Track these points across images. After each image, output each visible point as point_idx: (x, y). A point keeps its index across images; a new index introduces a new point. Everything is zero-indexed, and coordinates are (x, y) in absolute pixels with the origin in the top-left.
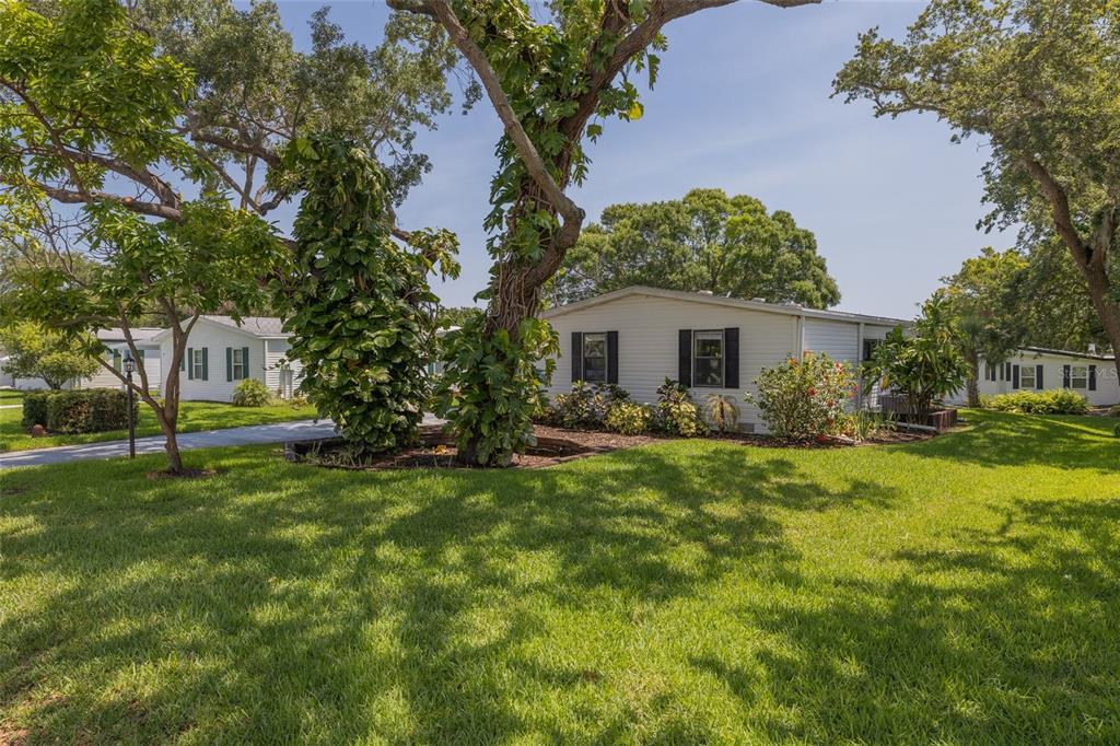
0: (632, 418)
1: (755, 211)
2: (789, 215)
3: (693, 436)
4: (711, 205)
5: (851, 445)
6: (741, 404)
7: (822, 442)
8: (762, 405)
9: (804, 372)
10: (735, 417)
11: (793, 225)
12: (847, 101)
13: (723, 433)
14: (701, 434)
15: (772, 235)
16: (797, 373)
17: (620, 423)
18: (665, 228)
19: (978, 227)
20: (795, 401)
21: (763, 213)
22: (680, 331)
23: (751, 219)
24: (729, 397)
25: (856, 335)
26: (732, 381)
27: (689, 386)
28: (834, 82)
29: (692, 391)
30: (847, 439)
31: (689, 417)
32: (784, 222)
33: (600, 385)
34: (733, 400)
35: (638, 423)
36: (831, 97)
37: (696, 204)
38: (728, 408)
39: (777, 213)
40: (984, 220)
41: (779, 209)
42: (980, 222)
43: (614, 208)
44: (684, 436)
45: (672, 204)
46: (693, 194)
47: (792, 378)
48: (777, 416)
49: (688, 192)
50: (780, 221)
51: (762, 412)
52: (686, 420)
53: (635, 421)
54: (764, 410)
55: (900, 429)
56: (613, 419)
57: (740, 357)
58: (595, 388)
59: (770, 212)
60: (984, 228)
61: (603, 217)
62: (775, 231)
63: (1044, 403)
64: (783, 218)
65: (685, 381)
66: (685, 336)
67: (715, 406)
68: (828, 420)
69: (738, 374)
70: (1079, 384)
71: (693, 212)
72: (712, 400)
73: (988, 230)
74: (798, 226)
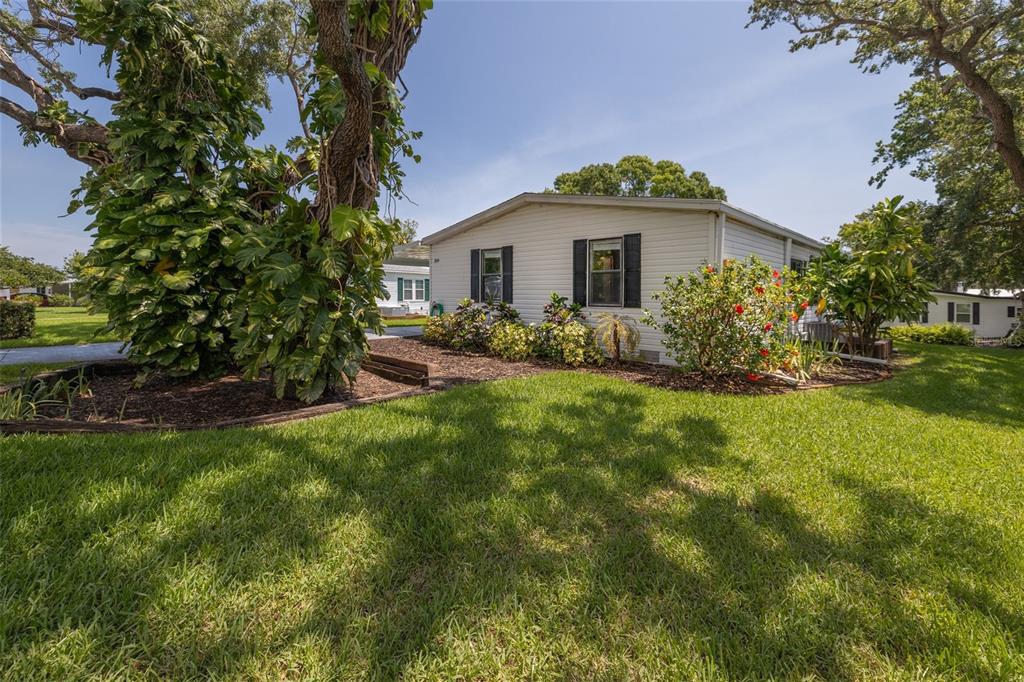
0: (514, 342)
1: (676, 172)
2: (704, 175)
3: (581, 365)
4: (639, 168)
5: (794, 387)
6: (641, 328)
7: (752, 383)
8: (668, 329)
9: (726, 282)
10: (633, 344)
11: (708, 183)
12: (765, 27)
13: (619, 363)
14: (590, 364)
15: (689, 190)
16: (716, 282)
17: (502, 346)
18: (599, 184)
19: (870, 183)
20: (713, 323)
21: (682, 172)
22: (575, 242)
23: (672, 177)
24: (627, 318)
25: (782, 252)
26: (633, 300)
27: (584, 305)
28: (750, 9)
29: (586, 311)
30: (787, 377)
31: (577, 342)
32: (700, 180)
33: (490, 304)
34: (632, 322)
35: (521, 347)
36: (746, 27)
37: (626, 166)
38: (623, 333)
39: (694, 174)
40: (875, 177)
41: (696, 170)
42: (872, 178)
43: (564, 176)
44: (570, 366)
45: (606, 166)
46: (624, 160)
47: (708, 290)
48: (686, 344)
49: (620, 158)
50: (697, 179)
51: (667, 338)
52: (572, 345)
53: (517, 345)
54: (669, 335)
55: (847, 363)
56: (496, 341)
57: (642, 269)
58: (485, 307)
59: (688, 173)
60: (876, 184)
61: (556, 184)
62: (692, 187)
63: (933, 334)
64: (699, 177)
65: (580, 300)
66: (580, 247)
67: (606, 329)
68: (763, 351)
69: (639, 290)
70: (963, 318)
71: (624, 173)
72: (605, 320)
73: (880, 186)
74: (711, 184)
